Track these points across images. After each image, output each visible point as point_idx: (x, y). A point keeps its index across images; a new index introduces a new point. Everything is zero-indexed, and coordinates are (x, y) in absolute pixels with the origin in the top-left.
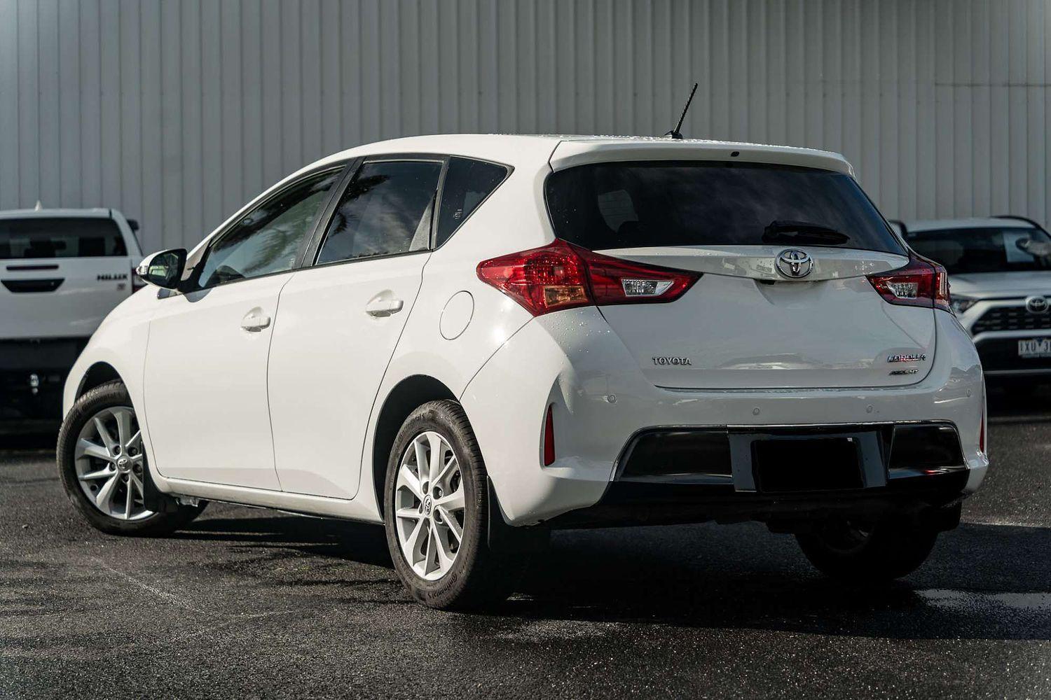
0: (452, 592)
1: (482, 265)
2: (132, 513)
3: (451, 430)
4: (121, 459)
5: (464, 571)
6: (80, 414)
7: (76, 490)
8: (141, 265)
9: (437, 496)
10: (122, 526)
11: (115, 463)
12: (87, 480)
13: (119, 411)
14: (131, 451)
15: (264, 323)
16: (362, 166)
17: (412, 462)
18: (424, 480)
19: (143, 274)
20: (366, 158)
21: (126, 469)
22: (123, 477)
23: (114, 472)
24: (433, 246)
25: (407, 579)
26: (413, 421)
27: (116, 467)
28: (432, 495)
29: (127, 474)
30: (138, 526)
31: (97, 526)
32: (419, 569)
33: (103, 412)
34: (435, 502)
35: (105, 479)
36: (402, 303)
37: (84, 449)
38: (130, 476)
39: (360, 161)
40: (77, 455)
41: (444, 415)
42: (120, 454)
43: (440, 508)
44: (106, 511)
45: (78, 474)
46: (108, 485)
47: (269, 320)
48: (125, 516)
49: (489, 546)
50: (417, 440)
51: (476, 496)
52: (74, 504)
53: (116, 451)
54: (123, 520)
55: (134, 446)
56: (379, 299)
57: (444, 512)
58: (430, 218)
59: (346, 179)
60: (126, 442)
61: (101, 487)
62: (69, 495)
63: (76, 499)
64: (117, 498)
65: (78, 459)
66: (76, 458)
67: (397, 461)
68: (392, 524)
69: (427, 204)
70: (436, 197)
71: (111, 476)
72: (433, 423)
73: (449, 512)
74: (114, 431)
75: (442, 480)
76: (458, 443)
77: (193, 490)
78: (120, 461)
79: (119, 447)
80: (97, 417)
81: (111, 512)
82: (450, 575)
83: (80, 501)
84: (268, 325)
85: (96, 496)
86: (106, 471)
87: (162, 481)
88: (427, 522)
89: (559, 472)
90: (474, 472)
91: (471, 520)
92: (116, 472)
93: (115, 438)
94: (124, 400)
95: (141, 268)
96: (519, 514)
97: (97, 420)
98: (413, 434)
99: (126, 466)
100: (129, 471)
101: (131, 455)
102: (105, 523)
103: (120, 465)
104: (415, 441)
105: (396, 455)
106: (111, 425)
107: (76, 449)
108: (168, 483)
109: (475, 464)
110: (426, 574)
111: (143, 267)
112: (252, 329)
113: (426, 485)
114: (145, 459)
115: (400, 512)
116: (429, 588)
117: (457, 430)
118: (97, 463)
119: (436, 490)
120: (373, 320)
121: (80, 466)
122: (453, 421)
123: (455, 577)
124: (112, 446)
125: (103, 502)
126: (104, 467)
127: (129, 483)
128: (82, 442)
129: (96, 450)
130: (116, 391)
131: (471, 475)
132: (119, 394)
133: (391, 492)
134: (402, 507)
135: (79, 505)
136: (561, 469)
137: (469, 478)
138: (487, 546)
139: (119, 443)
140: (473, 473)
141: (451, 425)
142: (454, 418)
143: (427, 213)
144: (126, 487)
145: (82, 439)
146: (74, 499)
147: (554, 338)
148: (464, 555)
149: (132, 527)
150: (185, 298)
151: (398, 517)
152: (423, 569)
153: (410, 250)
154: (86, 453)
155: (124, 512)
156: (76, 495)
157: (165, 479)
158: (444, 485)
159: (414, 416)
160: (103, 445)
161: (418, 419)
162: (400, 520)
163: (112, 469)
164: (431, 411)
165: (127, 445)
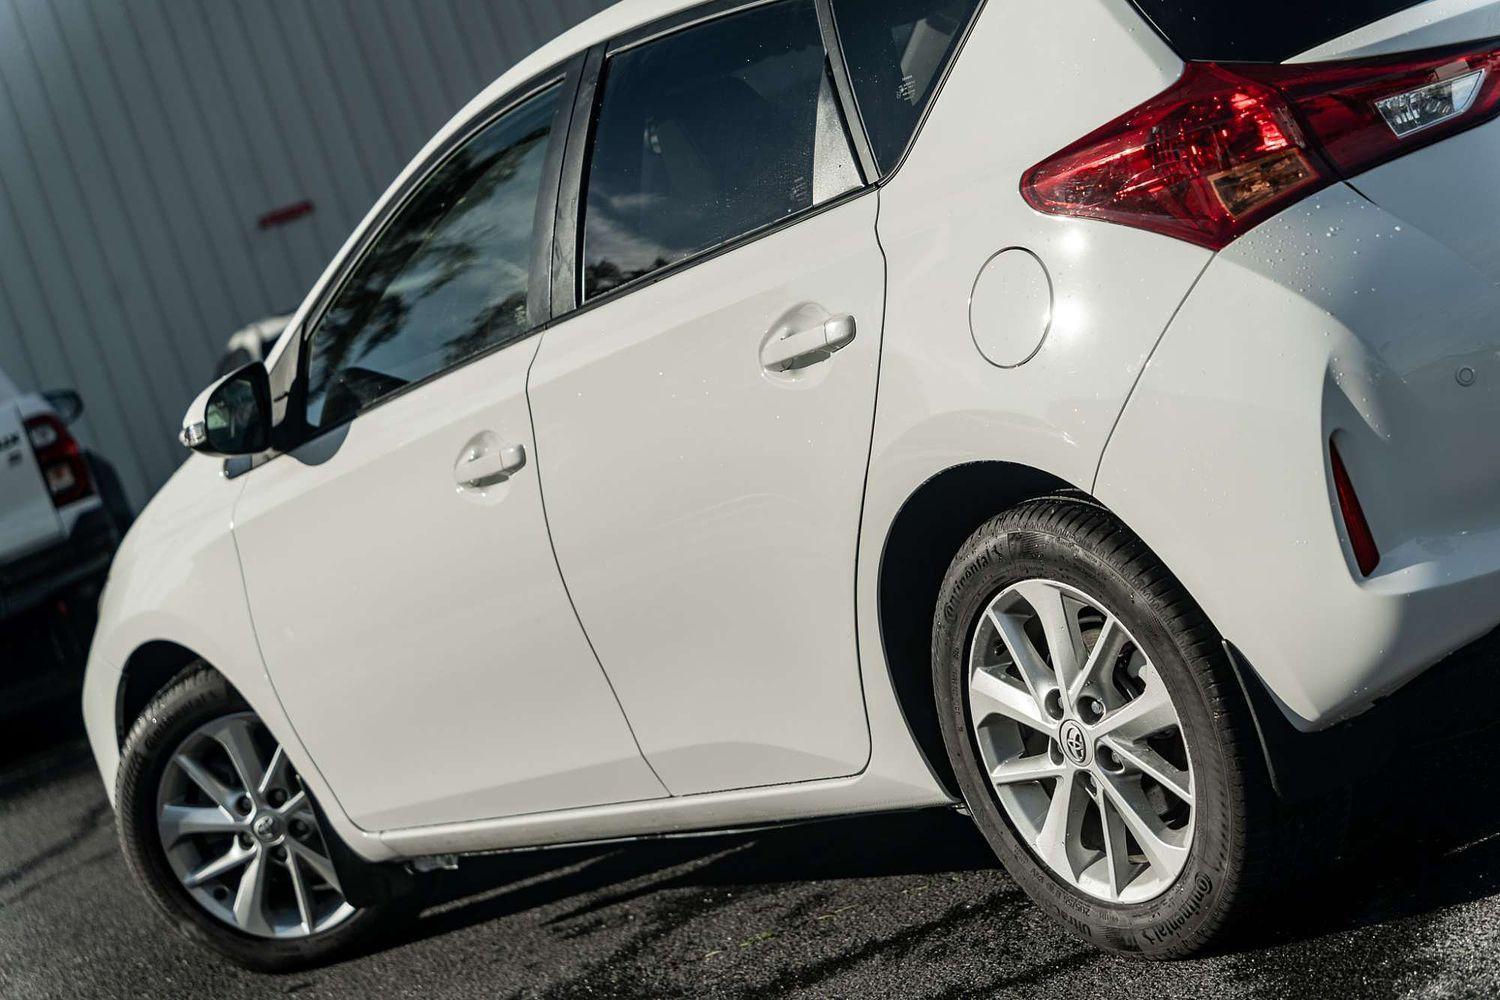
0: (1207, 917)
1: (1029, 178)
2: (315, 920)
3: (1087, 565)
4: (256, 819)
5: (1225, 865)
6: (144, 759)
7: (188, 910)
8: (186, 424)
9: (1091, 717)
10: (306, 950)
11: (250, 832)
12: (204, 884)
13: (219, 729)
14: (273, 799)
15: (509, 462)
16: (606, 63)
17: (997, 658)
18: (1045, 689)
19: (197, 441)
20: (607, 44)
21: (276, 836)
22: (274, 855)
23: (253, 849)
24: (872, 177)
25: (1072, 913)
26: (973, 571)
27: (253, 839)
28: (1078, 717)
29: (280, 846)
30: (337, 939)
31: (256, 966)
32: (1097, 885)
33: (192, 739)
34: (1091, 732)
35: (239, 869)
36: (851, 322)
37: (176, 825)
38: (288, 849)
39: (597, 55)
40: (167, 840)
41: (1049, 534)
42: (254, 811)
43: (1109, 742)
44: (262, 930)
45: (179, 875)
46: (249, 879)
47: (522, 451)
48: (304, 929)
49: (1279, 794)
50: (994, 608)
51: (1203, 693)
52: (193, 938)
53: (242, 807)
54: (304, 938)
55: (276, 786)
56: (784, 329)
57: (1122, 745)
58: (836, 121)
59: (580, 104)
60: (257, 783)
61: (235, 889)
62: (177, 925)
63: (192, 928)
64: (276, 897)
65: (172, 848)
66: (165, 847)
67: (957, 665)
68: (988, 804)
69: (817, 90)
70: (829, 69)
71: (249, 861)
72: (1030, 560)
73: (1136, 742)
74: (225, 769)
75: (1093, 679)
76: (1115, 587)
77: (449, 843)
78: (257, 825)
79: (245, 797)
80: (180, 753)
81: (273, 930)
82: (1191, 880)
83: (200, 928)
84: (522, 462)
85: (230, 907)
86: (236, 853)
87: (368, 841)
88: (1083, 779)
89: (1404, 579)
90: (1181, 641)
91: (1204, 746)
92: (256, 848)
93: (234, 783)
94: (229, 701)
95: (188, 430)
96: (1329, 703)
97: (184, 760)
98: (980, 601)
99: (274, 829)
100: (282, 838)
101: (277, 804)
102: (271, 955)
103: (260, 833)
104: (989, 611)
105: (949, 653)
106: (213, 759)
107: (160, 828)
108: (385, 843)
109: (1176, 622)
110: (1119, 893)
111: (192, 428)
112: (483, 483)
113: (1054, 697)
114: (312, 802)
115: (999, 774)
116: (1139, 921)
117: (1100, 559)
118: (212, 844)
119: (1085, 706)
120: (787, 380)
121: (177, 859)
122: (1081, 544)
123: (1206, 885)
124: (232, 799)
125: (251, 919)
126: (228, 846)
127: (290, 861)
128: (168, 810)
129: (202, 819)
130: (204, 691)
131: (1176, 651)
132: (211, 693)
133: (963, 736)
134: (1000, 760)
135: (205, 938)
136: (1405, 571)
137: (1171, 656)
138: (1275, 793)
139: (245, 790)
140: (1178, 642)
141: (1081, 553)
142: (1081, 535)
143: (824, 111)
144: (286, 871)
145: (167, 807)
146: (187, 929)
147: (1284, 283)
148: (1216, 829)
149: (325, 945)
150: (295, 460)
151: (1000, 785)
152: (1107, 881)
153: (816, 201)
154: (183, 831)
155: (299, 921)
156: (190, 919)
157: (376, 836)
158: (1100, 690)
159: (972, 558)
160: (212, 804)
161: (985, 561)
162: (1007, 789)
163: (246, 844)
164: (1013, 537)
165: (262, 789)
